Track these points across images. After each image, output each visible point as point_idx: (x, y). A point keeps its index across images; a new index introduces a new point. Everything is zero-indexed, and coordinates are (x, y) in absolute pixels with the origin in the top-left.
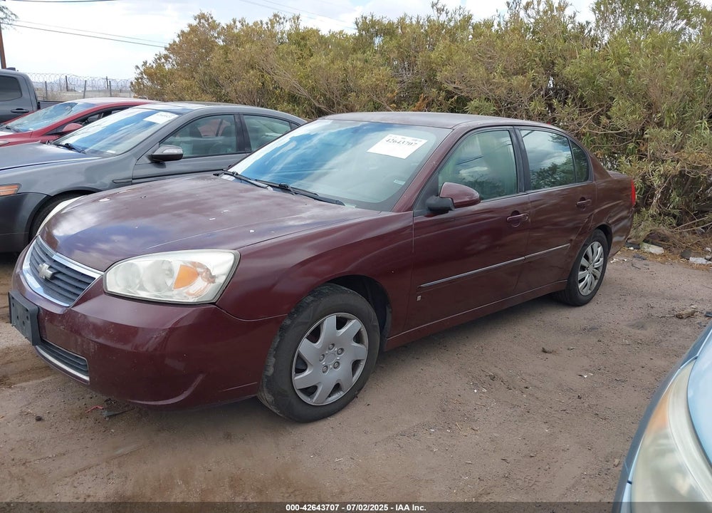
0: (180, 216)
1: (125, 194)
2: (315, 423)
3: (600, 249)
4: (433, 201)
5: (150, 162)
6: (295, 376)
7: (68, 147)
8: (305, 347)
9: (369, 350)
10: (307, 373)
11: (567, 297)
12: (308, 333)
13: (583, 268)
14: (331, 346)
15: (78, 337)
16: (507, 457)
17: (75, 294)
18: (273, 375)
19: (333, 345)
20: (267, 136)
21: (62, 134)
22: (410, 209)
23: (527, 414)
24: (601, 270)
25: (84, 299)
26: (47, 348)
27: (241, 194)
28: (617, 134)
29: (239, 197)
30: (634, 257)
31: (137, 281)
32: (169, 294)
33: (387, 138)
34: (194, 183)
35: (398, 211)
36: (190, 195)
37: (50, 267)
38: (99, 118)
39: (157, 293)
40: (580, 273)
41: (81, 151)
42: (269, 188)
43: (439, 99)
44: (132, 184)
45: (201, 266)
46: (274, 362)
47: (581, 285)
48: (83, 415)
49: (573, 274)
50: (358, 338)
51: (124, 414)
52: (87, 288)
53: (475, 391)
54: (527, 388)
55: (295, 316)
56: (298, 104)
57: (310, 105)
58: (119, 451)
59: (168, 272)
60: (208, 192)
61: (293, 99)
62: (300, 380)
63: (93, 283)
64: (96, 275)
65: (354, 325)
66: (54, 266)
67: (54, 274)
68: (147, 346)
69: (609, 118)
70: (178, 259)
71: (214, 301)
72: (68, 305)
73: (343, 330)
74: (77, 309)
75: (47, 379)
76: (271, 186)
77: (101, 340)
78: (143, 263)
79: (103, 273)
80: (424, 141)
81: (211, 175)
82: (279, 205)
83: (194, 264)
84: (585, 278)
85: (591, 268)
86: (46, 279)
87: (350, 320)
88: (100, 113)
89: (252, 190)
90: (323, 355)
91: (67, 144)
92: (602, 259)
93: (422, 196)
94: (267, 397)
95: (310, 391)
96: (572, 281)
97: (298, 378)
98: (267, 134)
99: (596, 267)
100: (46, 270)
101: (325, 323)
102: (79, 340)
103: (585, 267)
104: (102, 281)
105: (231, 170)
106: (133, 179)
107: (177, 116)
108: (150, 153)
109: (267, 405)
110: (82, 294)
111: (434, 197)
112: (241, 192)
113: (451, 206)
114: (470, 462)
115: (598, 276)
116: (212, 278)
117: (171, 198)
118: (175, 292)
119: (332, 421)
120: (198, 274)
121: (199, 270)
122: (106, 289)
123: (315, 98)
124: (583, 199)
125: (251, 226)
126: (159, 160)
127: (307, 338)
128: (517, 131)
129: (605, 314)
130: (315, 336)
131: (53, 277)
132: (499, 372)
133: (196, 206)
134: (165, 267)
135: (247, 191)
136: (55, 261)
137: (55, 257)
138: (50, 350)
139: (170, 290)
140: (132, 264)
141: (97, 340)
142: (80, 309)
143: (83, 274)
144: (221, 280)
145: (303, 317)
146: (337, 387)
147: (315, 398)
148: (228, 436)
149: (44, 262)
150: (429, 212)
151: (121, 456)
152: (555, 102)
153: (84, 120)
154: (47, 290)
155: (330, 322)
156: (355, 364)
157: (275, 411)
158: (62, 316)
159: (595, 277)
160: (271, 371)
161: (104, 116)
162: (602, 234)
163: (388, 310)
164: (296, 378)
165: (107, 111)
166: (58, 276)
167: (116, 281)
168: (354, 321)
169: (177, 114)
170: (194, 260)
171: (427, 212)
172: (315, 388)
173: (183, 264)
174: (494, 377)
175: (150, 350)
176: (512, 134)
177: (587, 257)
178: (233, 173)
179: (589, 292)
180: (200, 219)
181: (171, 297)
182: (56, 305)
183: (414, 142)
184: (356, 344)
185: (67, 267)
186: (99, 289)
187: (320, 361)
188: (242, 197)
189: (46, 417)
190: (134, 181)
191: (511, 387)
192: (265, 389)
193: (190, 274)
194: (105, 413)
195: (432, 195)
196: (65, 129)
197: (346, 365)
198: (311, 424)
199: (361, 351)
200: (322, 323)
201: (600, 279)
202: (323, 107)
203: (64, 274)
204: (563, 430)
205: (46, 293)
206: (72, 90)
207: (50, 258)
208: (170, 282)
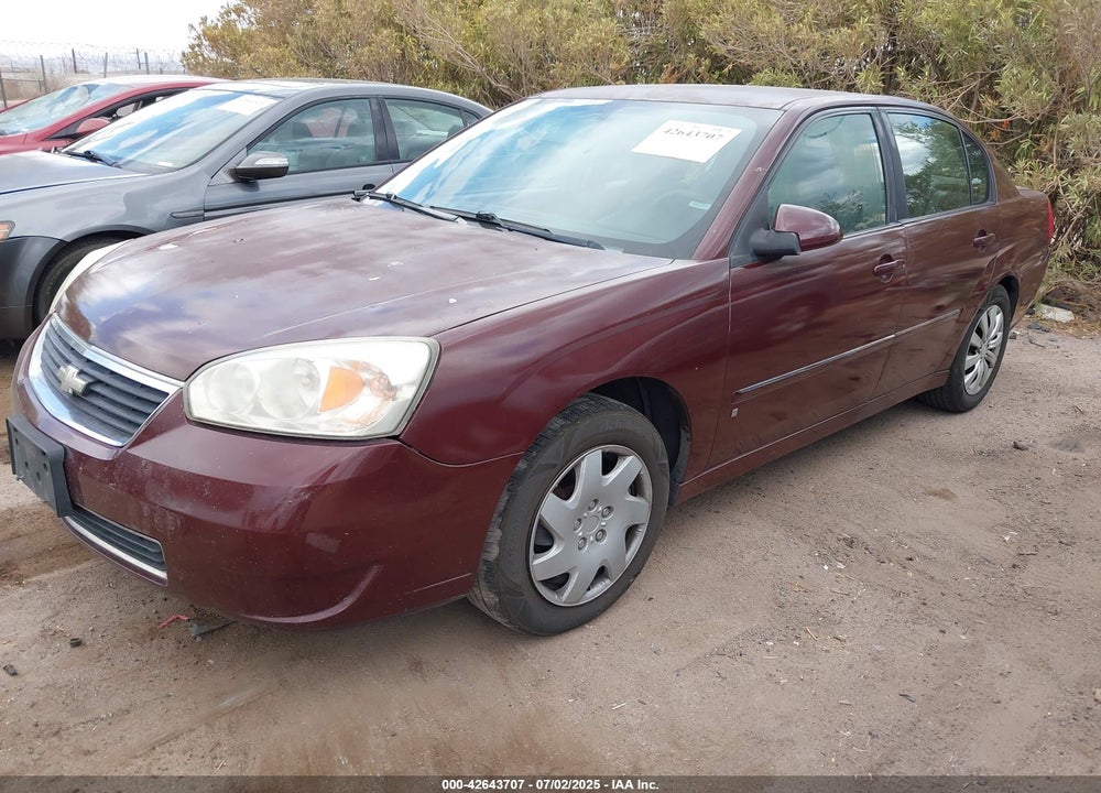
0: (313, 274)
1: (203, 235)
2: (566, 635)
3: (999, 318)
4: (761, 238)
5: (231, 180)
6: (535, 558)
7: (89, 156)
8: (552, 509)
9: (653, 507)
10: (553, 552)
11: (946, 398)
12: (556, 484)
13: (973, 350)
14: (592, 504)
15: (142, 503)
16: (908, 690)
17: (130, 422)
18: (497, 559)
19: (596, 501)
20: (420, 134)
21: (75, 137)
22: (722, 254)
23: (922, 607)
24: (997, 352)
25: (149, 434)
26: (84, 520)
27: (414, 233)
28: (995, 123)
29: (411, 237)
30: (1029, 327)
31: (249, 397)
32: (312, 420)
33: (665, 127)
34: (323, 214)
35: (704, 259)
36: (321, 237)
37: (81, 373)
38: (136, 109)
39: (287, 420)
40: (969, 358)
41: (114, 163)
42: (460, 220)
43: (700, 70)
44: (205, 220)
45: (367, 367)
46: (499, 538)
47: (967, 378)
48: (153, 633)
49: (958, 360)
50: (636, 489)
51: (227, 630)
52: (156, 412)
53: (826, 567)
54: (911, 559)
55: (534, 453)
56: (462, 84)
57: (481, 84)
58: (227, 702)
59: (308, 381)
60: (353, 229)
61: (454, 76)
62: (543, 564)
63: (165, 402)
64: (170, 387)
65: (629, 465)
66: (88, 369)
67: (88, 385)
68: (274, 516)
69: (996, 96)
70: (326, 355)
71: (397, 433)
72: (120, 444)
73: (613, 475)
74: (137, 451)
75: (85, 565)
76: (463, 217)
77: (187, 509)
78: (257, 365)
79: (182, 384)
80: (735, 132)
81: (348, 199)
82: (487, 250)
83: (355, 365)
84: (974, 366)
85: (984, 350)
86: (75, 394)
87: (624, 456)
88: (137, 101)
89: (432, 225)
90: (580, 520)
91: (89, 152)
92: (1000, 334)
93: (742, 230)
94: (485, 597)
95: (558, 583)
96: (956, 371)
97: (538, 561)
98: (419, 132)
99: (991, 347)
100: (73, 379)
101: (584, 464)
102: (146, 509)
103: (976, 348)
104: (181, 399)
105: (383, 190)
106: (206, 211)
107: (274, 102)
108: (232, 165)
109: (484, 609)
110: (144, 423)
111: (763, 232)
112: (414, 229)
113: (796, 247)
114: (846, 701)
115: (993, 361)
116: (390, 390)
117: (290, 241)
118: (325, 416)
119: (592, 631)
120: (364, 384)
121: (365, 376)
122: (191, 413)
123: (489, 71)
124: (983, 233)
125: (448, 291)
126: (247, 178)
127: (553, 492)
128: (883, 115)
129: (1010, 426)
130: (566, 489)
131: (88, 391)
132: (858, 532)
133: (340, 256)
134: (301, 371)
135: (423, 226)
136: (89, 361)
137: (88, 354)
138: (89, 523)
139: (313, 413)
140: (236, 366)
141: (180, 510)
142: (144, 452)
143: (143, 386)
144: (408, 394)
145: (548, 455)
146: (602, 573)
147: (566, 594)
148: (417, 666)
149: (68, 362)
150: (755, 258)
151: (233, 710)
152: (901, 71)
153: (110, 112)
154: (78, 414)
155: (591, 461)
156: (630, 532)
157: (499, 620)
158: (110, 465)
159: (989, 363)
160: (494, 552)
161: (143, 106)
162: (1005, 293)
163: (684, 436)
164: (536, 562)
165: (145, 99)
166: (98, 389)
167: (208, 398)
168: (629, 459)
169: (275, 97)
170: (355, 358)
171: (750, 259)
172: (566, 577)
173: (335, 365)
174: (852, 542)
175: (281, 525)
176: (877, 120)
177: (980, 332)
178: (389, 196)
179: (979, 389)
180: (352, 279)
181: (316, 427)
182: (97, 442)
183: (717, 133)
184: (632, 498)
185: (112, 373)
186: (177, 415)
187: (575, 529)
188: (420, 237)
189: (88, 640)
190: (207, 214)
191: (882, 557)
192: (482, 583)
193: (348, 382)
194: (194, 629)
195: (759, 227)
196: (81, 128)
197: (615, 534)
198: (558, 637)
199: (640, 508)
200: (579, 464)
201: (995, 367)
202: (503, 87)
203: (107, 385)
204: (991, 638)
205: (76, 420)
206: (83, 72)
207: (79, 356)
208: (313, 399)
